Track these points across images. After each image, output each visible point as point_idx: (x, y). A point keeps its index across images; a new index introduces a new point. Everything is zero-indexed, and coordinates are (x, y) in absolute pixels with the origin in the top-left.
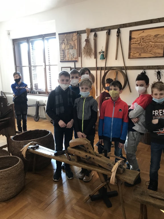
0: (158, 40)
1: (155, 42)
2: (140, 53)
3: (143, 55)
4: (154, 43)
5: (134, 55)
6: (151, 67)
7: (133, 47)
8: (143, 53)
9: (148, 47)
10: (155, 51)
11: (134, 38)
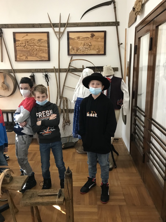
0: (41, 45)
1: (40, 46)
2: (26, 56)
3: (30, 58)
4: (38, 47)
5: (20, 58)
6: (39, 70)
7: (19, 49)
8: (29, 56)
9: (33, 51)
10: (40, 54)
11: (19, 41)
